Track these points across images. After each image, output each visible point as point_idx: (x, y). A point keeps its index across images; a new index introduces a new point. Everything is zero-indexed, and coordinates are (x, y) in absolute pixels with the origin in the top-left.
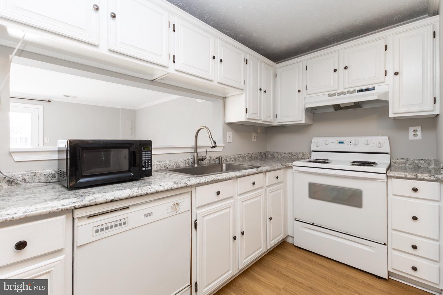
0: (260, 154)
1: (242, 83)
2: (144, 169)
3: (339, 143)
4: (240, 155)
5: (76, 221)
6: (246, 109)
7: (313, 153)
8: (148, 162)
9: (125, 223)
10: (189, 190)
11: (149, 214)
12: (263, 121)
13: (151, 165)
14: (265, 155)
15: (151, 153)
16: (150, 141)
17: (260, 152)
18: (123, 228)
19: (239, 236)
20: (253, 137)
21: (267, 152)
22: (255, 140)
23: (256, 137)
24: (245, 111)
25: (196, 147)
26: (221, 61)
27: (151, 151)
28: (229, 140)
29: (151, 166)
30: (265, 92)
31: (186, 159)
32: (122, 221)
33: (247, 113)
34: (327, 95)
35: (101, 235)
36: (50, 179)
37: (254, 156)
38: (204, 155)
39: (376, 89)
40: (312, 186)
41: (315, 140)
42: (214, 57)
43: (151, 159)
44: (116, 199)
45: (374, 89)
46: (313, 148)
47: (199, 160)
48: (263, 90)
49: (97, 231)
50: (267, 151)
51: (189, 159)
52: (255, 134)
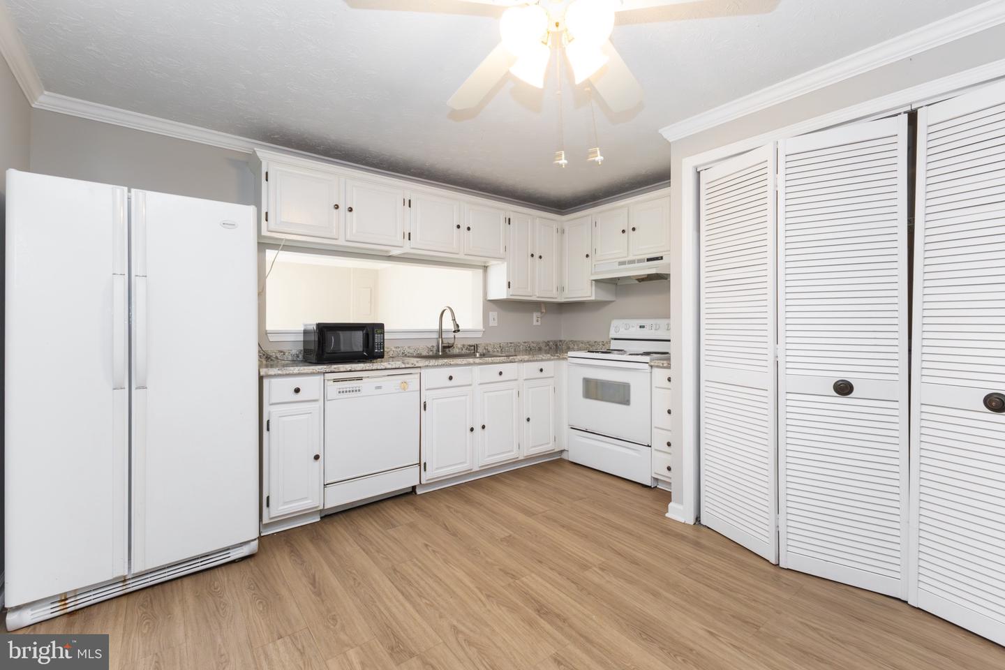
0: (547, 343)
1: (502, 250)
2: (376, 351)
3: (641, 327)
4: (511, 343)
5: (326, 381)
6: (509, 283)
7: (612, 341)
8: (380, 345)
9: (359, 391)
10: (418, 371)
11: (379, 388)
12: (538, 297)
13: (383, 347)
14: (556, 345)
15: (384, 336)
16: (383, 325)
17: (546, 340)
18: (358, 394)
19: (478, 428)
20: (535, 319)
21: (561, 341)
22: (539, 323)
23: (539, 319)
24: (506, 285)
25: (441, 331)
26: (469, 229)
27: (384, 334)
28: (493, 323)
29: (384, 349)
30: (540, 257)
31: (429, 346)
32: (357, 389)
33: (509, 287)
34: (617, 263)
35: (342, 395)
36: (295, 359)
37: (535, 345)
38: (451, 341)
39: (664, 258)
40: (587, 382)
41: (615, 323)
42: (458, 227)
43: (384, 342)
44: (353, 370)
45: (662, 258)
46: (613, 334)
47: (444, 347)
48: (536, 256)
49: (340, 392)
50: (561, 339)
51: (433, 347)
52: (539, 314)
